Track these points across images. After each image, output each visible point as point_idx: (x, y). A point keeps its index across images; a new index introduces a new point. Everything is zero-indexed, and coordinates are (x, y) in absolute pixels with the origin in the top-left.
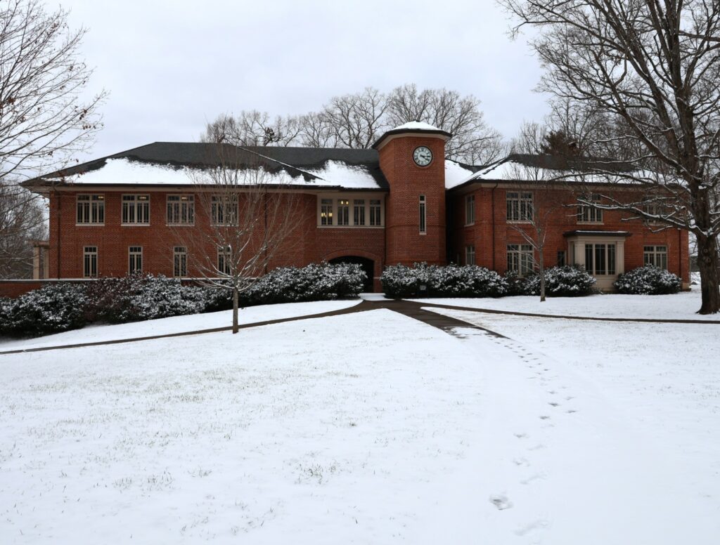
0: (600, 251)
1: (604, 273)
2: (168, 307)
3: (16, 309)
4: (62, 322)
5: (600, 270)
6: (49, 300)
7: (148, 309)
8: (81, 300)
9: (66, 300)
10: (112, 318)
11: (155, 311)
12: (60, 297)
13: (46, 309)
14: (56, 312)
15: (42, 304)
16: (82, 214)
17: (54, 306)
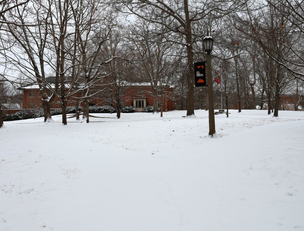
0: (140, 102)
1: (141, 107)
2: (42, 115)
3: (14, 116)
4: (22, 118)
5: (140, 107)
6: (20, 114)
7: (38, 115)
8: (26, 114)
9: (23, 114)
10: (31, 117)
11: (39, 116)
12: (22, 113)
13: (20, 116)
14: (21, 116)
15: (19, 115)
16: (30, 95)
17: (21, 115)
